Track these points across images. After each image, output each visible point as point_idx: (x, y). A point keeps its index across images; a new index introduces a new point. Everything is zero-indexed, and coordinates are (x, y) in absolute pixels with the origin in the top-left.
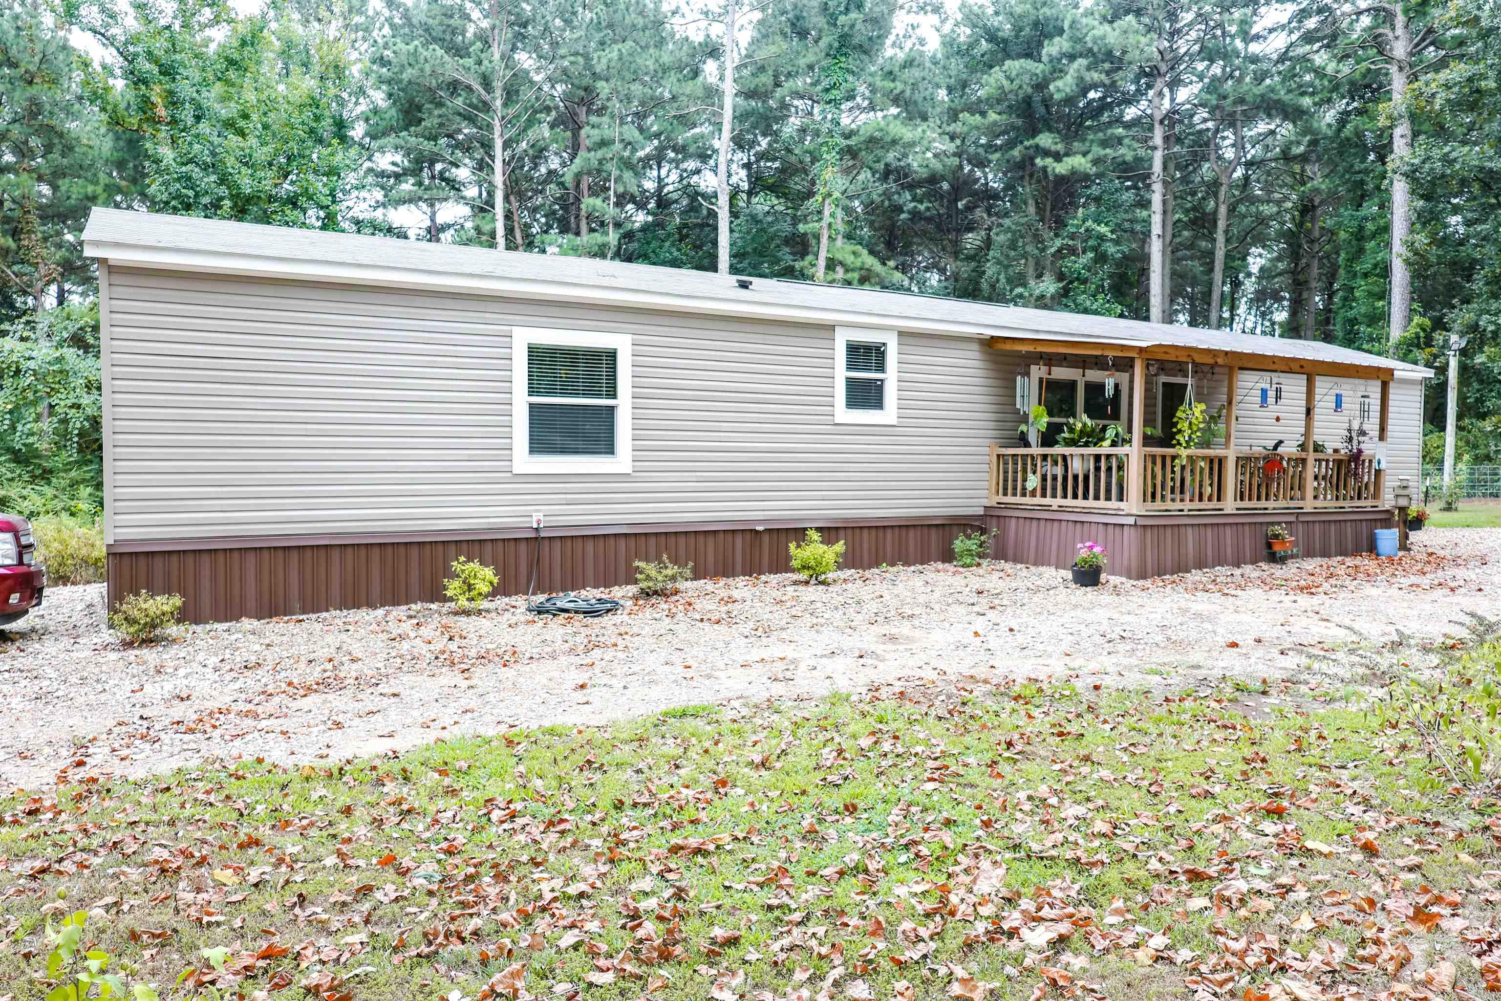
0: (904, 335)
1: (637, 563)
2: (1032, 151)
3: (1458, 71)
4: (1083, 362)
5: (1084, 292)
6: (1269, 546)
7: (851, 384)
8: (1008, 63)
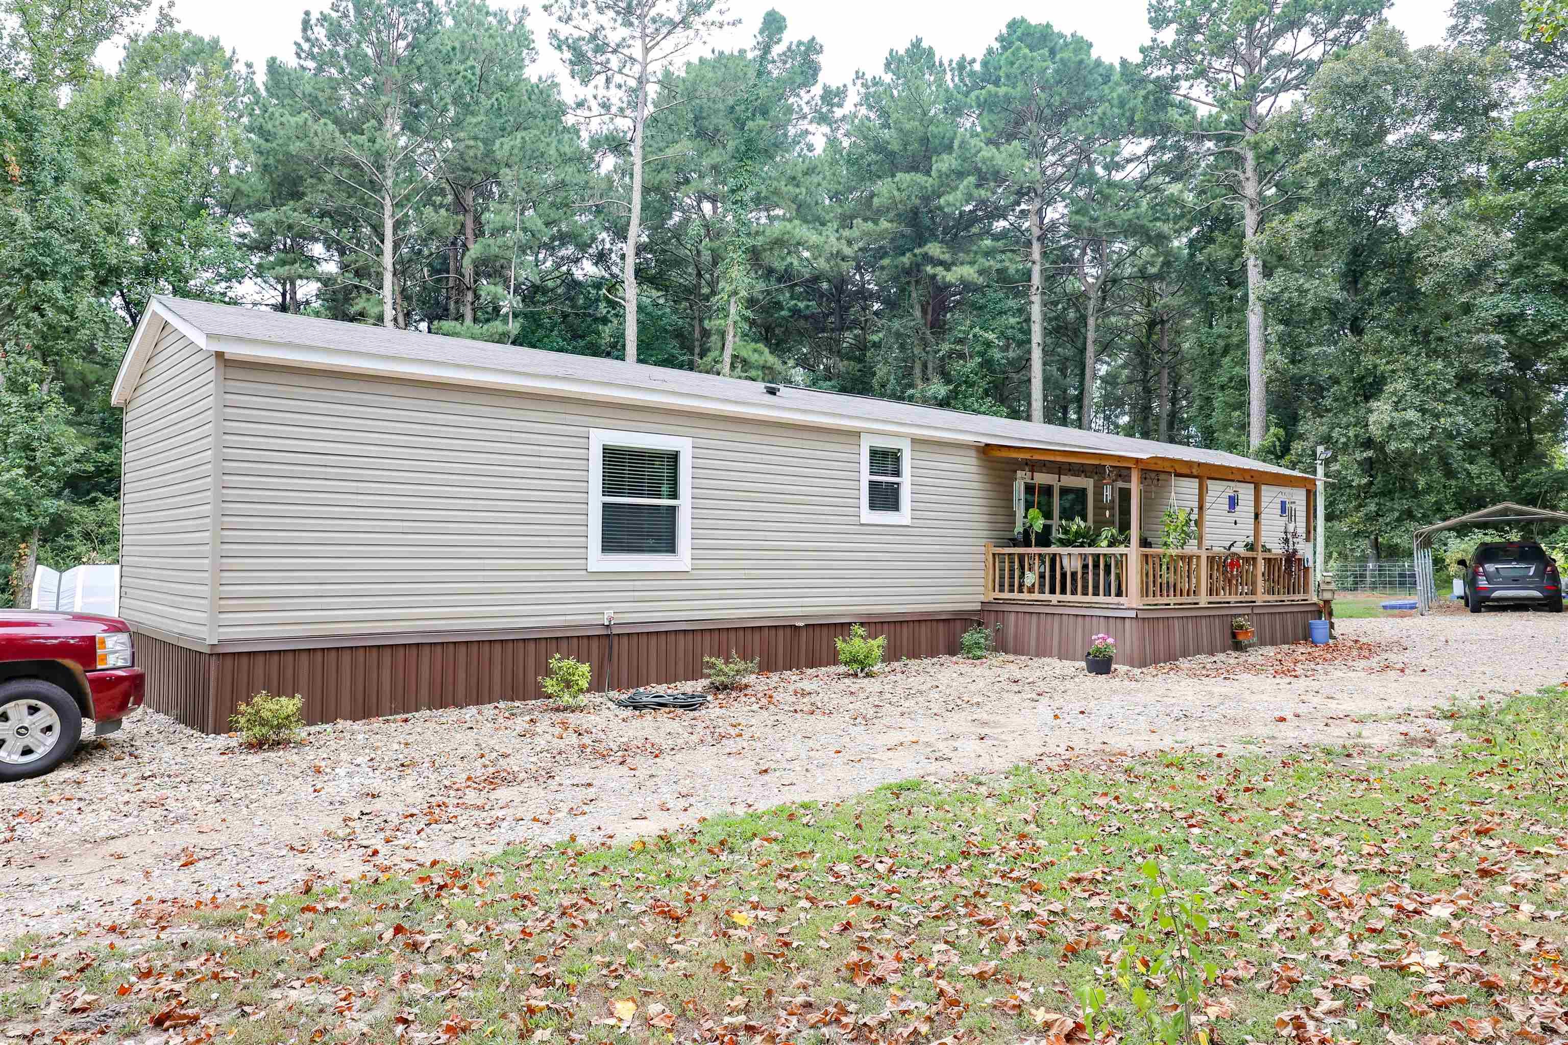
0: (915, 441)
1: (706, 659)
2: (919, 258)
3: (1305, 215)
4: (1060, 469)
5: (972, 396)
6: (1234, 635)
7: (874, 486)
8: (899, 176)
